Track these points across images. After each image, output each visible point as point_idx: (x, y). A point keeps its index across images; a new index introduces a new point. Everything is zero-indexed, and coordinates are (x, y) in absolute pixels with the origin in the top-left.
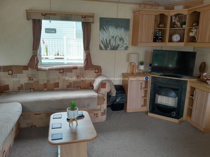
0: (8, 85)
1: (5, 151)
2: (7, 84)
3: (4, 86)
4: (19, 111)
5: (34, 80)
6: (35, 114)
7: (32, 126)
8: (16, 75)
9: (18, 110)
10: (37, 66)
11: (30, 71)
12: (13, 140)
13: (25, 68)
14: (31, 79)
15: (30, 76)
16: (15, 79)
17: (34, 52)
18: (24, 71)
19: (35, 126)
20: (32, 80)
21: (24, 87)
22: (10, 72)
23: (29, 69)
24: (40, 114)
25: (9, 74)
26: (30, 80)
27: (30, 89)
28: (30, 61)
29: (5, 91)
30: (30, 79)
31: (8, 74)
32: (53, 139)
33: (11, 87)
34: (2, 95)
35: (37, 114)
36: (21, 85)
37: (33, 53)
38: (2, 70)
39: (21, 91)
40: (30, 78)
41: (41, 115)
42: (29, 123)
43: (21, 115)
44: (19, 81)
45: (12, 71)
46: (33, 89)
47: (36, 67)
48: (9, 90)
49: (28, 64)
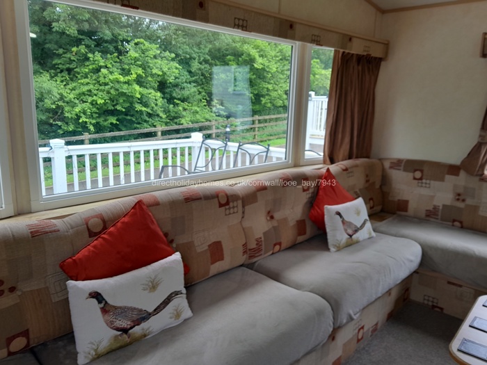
0: (406, 202)
1: (362, 328)
2: (405, 198)
3: (399, 200)
4: (411, 261)
5: (469, 201)
6: (449, 283)
7: (434, 307)
8: (428, 182)
9: (412, 258)
10: (483, 170)
11: (462, 179)
12: (386, 316)
13: (453, 170)
14: (461, 198)
15: (461, 191)
16: (424, 192)
17: (483, 134)
18: (448, 177)
19: (442, 309)
20: (463, 200)
21: (440, 214)
22: (418, 175)
23: (462, 173)
24: (460, 286)
25: (415, 179)
26: (458, 199)
27: (454, 221)
28: (469, 154)
29: (398, 212)
30: (459, 197)
31: (412, 178)
32: (463, 349)
33: (412, 206)
34: (390, 219)
35: (454, 284)
36: (435, 208)
37: (480, 136)
38: (402, 168)
39: (432, 220)
40: (459, 195)
41: (461, 289)
42: (429, 297)
43: (416, 272)
44: (432, 197)
45: (422, 171)
46: (461, 222)
47: (480, 173)
48: (406, 211)
49: (463, 162)
